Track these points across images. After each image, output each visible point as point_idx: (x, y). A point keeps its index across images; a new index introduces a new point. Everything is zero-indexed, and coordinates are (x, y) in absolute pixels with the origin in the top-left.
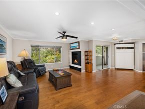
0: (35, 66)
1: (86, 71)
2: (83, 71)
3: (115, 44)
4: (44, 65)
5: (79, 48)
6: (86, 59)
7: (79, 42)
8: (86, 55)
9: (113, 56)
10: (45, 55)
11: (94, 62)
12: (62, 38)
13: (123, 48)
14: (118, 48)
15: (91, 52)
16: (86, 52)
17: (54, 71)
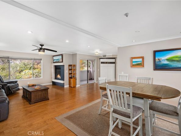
0: (3, 82)
1: (70, 86)
2: (66, 86)
3: (100, 59)
4: (16, 82)
5: (62, 62)
6: (70, 74)
7: (62, 55)
8: (70, 70)
9: (99, 70)
10: (18, 68)
11: (78, 76)
12: (39, 51)
13: (106, 63)
14: (102, 63)
15: (75, 66)
16: (70, 66)
17: (29, 86)
